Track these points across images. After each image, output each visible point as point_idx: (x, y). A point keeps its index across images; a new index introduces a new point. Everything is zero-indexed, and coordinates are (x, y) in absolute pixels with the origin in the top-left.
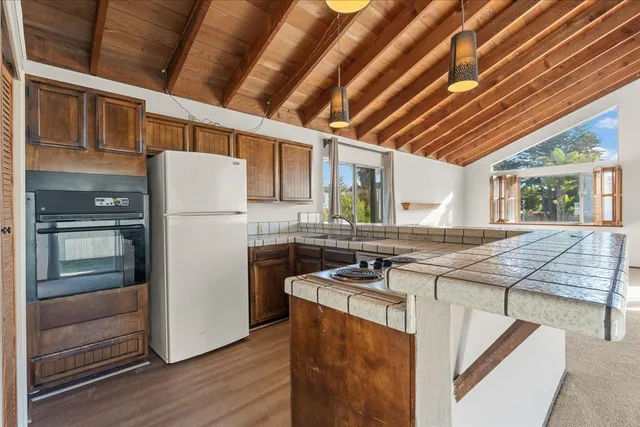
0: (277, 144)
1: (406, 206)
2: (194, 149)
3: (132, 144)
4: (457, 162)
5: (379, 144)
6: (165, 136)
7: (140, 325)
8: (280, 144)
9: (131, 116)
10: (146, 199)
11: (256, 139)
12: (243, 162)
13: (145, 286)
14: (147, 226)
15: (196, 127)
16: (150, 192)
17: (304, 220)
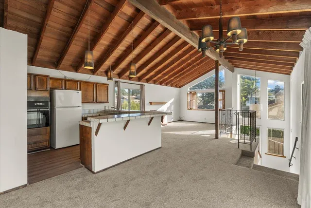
0: (95, 84)
1: (151, 103)
2: (65, 89)
3: (45, 88)
4: (176, 86)
5: (139, 81)
6: (56, 84)
7: (47, 138)
8: (96, 84)
9: (45, 80)
10: (49, 103)
11: (87, 83)
12: (80, 92)
13: (49, 127)
14: (50, 111)
15: (66, 80)
16: (51, 101)
17: (107, 108)
